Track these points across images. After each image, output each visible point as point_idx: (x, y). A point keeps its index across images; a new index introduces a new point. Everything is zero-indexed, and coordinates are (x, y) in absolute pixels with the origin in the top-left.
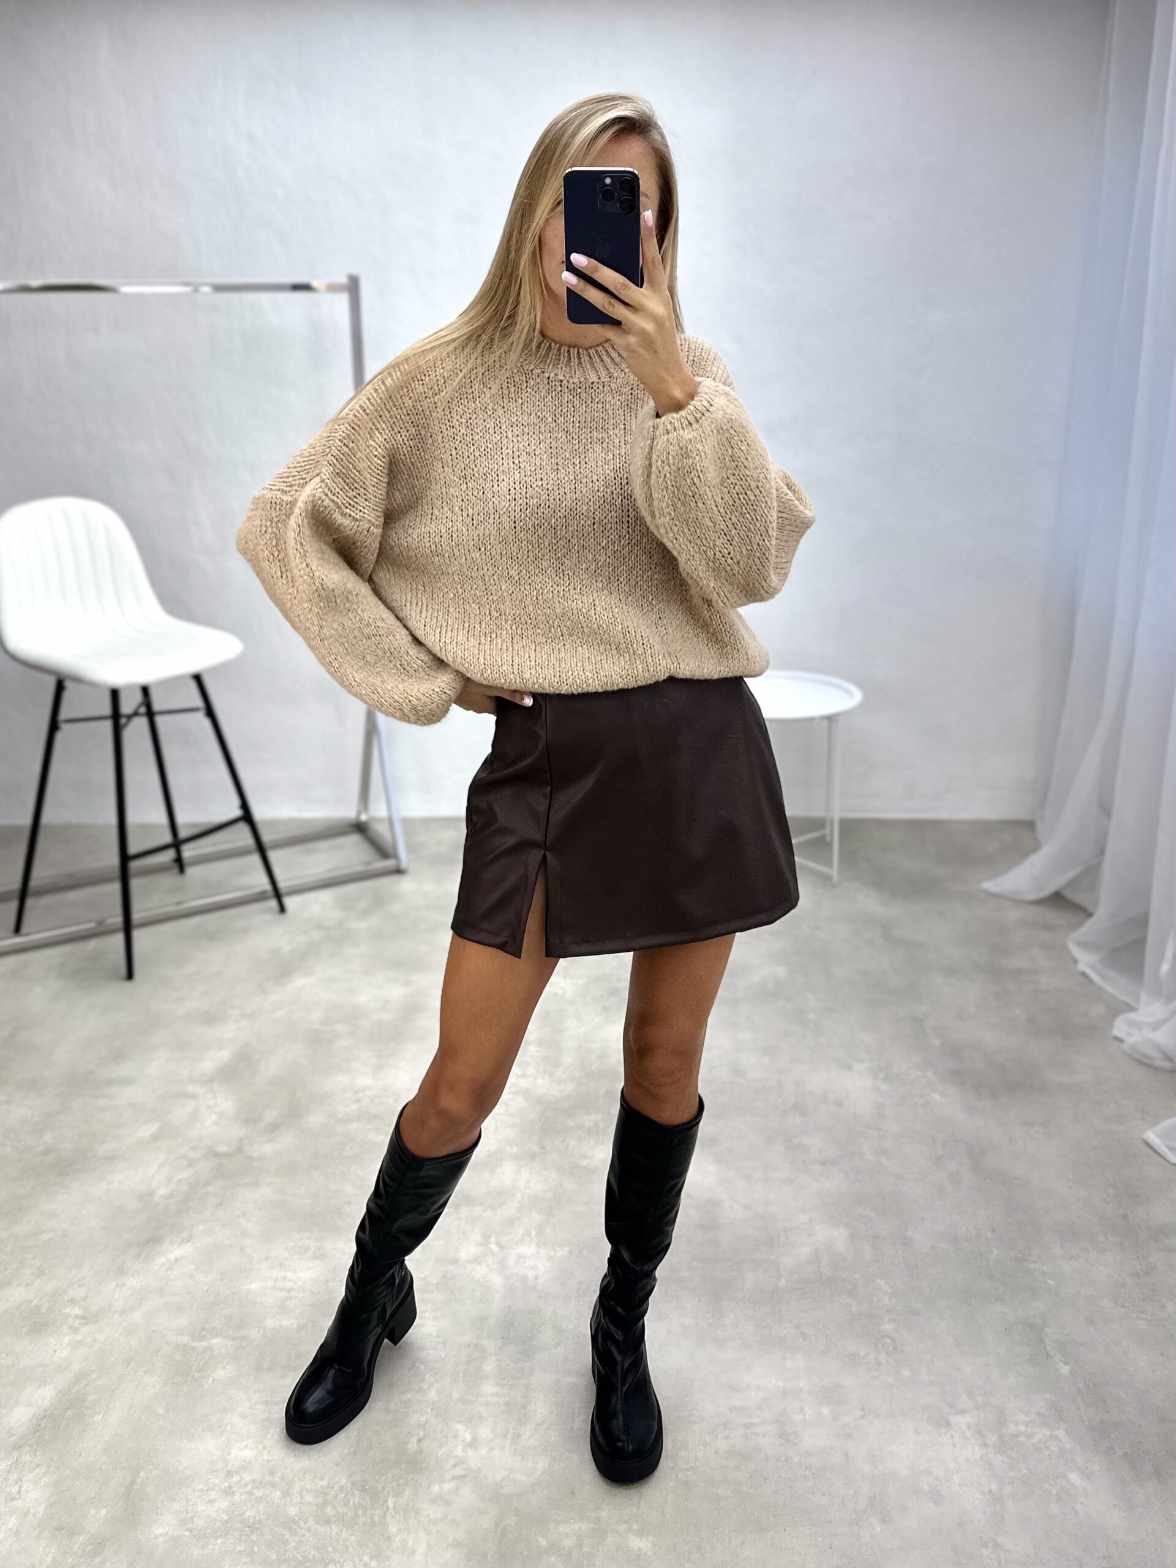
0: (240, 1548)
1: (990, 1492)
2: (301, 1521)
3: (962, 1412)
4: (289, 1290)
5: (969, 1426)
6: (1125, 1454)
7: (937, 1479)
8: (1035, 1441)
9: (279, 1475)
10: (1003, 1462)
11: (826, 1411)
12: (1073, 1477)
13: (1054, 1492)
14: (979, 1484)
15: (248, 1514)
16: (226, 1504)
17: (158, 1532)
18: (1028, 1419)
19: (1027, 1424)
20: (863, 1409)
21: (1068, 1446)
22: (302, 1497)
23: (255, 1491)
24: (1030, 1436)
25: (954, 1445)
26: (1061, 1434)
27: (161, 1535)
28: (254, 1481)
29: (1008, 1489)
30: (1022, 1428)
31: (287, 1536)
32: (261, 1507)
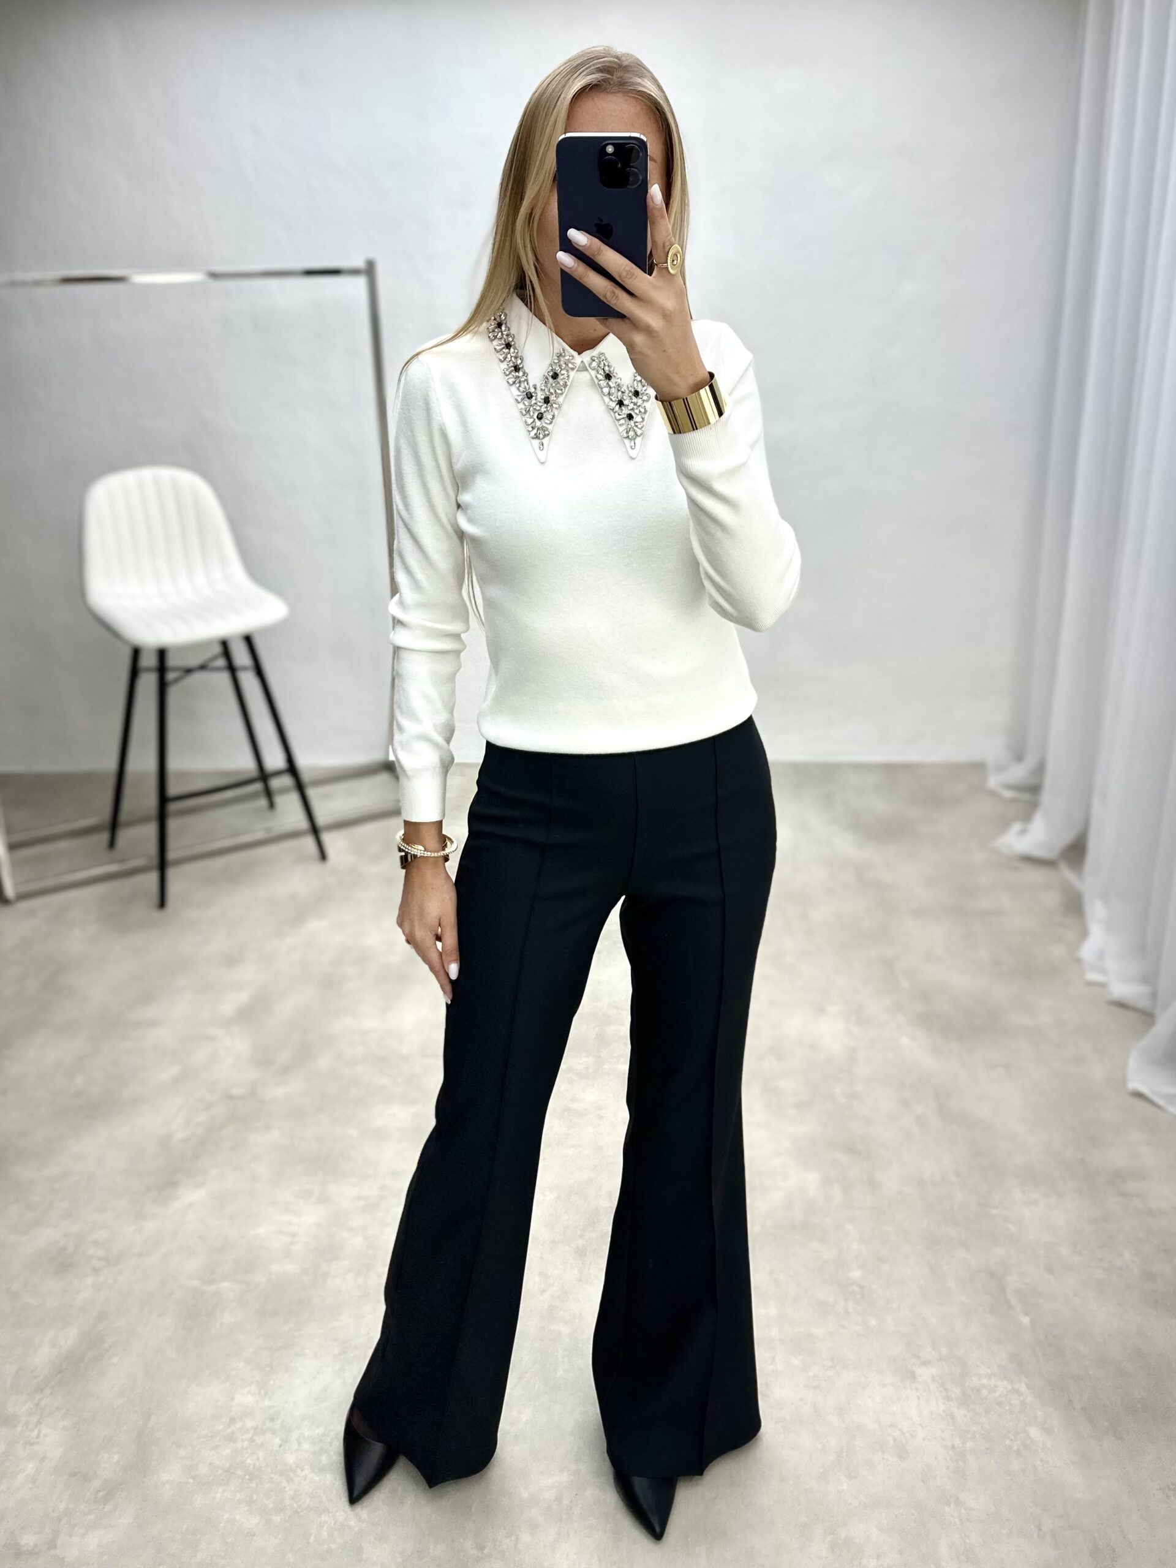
0: (238, 1497)
1: (953, 1447)
2: (298, 1470)
3: (926, 1363)
4: (294, 1235)
5: (933, 1378)
6: (1083, 1409)
7: (903, 1433)
8: (997, 1394)
9: (279, 1421)
10: (965, 1416)
11: (796, 1362)
12: (1034, 1432)
13: (1015, 1448)
14: (942, 1439)
15: (249, 1461)
16: (228, 1451)
17: (166, 1477)
18: (989, 1371)
19: (989, 1377)
20: (832, 1359)
21: (1029, 1400)
22: (299, 1443)
23: (255, 1438)
24: (992, 1390)
25: (919, 1398)
26: (1023, 1387)
27: (167, 1482)
28: (255, 1428)
29: (969, 1444)
30: (984, 1381)
31: (284, 1483)
32: (261, 1454)
